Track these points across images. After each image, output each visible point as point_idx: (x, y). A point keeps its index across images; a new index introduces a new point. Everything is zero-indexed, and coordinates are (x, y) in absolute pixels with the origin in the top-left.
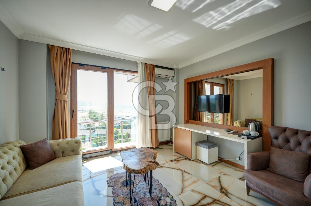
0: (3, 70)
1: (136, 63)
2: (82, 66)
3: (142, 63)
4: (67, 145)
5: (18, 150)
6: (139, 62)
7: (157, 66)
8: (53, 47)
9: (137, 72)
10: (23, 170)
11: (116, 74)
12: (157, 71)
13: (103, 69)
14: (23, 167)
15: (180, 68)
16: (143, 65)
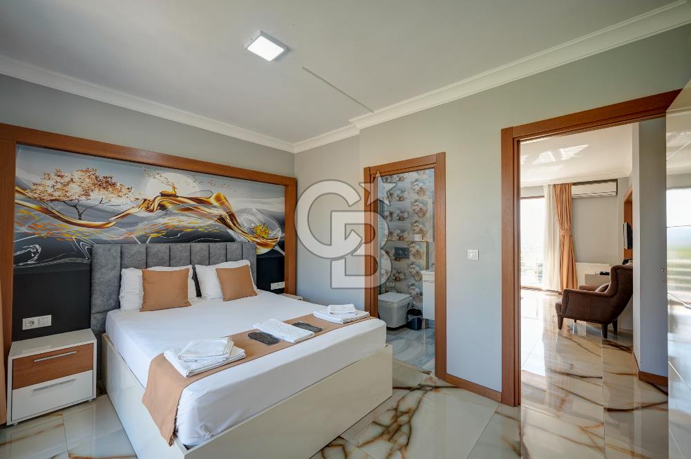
1: (542, 187)
3: (548, 185)
6: (544, 185)
9: (544, 196)
15: (628, 175)
16: (552, 187)
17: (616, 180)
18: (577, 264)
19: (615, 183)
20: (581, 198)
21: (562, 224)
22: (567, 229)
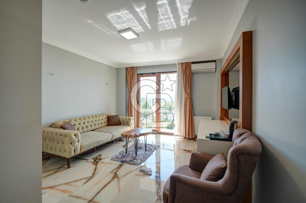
0: (107, 84)
1: (175, 64)
2: (142, 75)
3: (179, 63)
4: (125, 120)
5: (106, 117)
6: (177, 63)
7: (193, 63)
8: (128, 68)
9: (176, 72)
10: (106, 125)
11: (163, 76)
12: (194, 67)
13: (153, 74)
14: (106, 124)
15: (222, 58)
16: (180, 64)
17: (215, 61)
18: (194, 117)
19: (215, 63)
20: (197, 73)
21: (186, 91)
22: (189, 94)
